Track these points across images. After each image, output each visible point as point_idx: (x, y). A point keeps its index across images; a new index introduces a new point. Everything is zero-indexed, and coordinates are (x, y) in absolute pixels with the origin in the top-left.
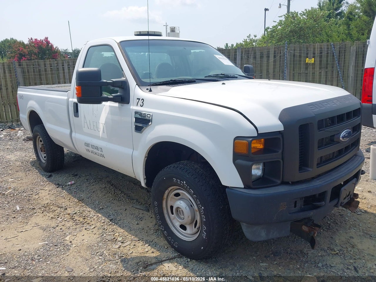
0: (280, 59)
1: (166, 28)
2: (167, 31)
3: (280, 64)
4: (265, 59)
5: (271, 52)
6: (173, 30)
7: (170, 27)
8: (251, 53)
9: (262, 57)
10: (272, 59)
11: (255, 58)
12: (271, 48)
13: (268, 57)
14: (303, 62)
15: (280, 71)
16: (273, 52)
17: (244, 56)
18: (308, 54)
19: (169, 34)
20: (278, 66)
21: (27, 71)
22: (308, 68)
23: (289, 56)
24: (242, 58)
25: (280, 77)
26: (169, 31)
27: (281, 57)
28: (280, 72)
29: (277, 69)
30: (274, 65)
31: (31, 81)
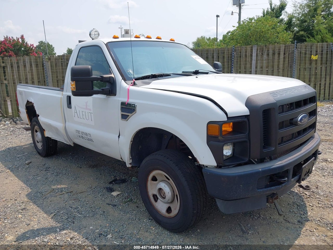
0: (289, 56)
1: (121, 31)
2: (121, 33)
3: (289, 60)
4: (276, 56)
5: (281, 50)
6: (127, 32)
7: (125, 30)
8: (265, 51)
9: (274, 54)
10: (282, 56)
11: (268, 55)
12: (282, 47)
13: (279, 54)
14: (308, 58)
15: (288, 66)
16: (283, 50)
17: (259, 53)
18: (312, 51)
19: (124, 35)
20: (287, 62)
21: (55, 65)
22: (312, 64)
23: (297, 53)
24: (257, 55)
25: (288, 71)
26: (123, 33)
27: (290, 54)
28: (288, 68)
29: (286, 65)
30: (284, 61)
31: (58, 74)
